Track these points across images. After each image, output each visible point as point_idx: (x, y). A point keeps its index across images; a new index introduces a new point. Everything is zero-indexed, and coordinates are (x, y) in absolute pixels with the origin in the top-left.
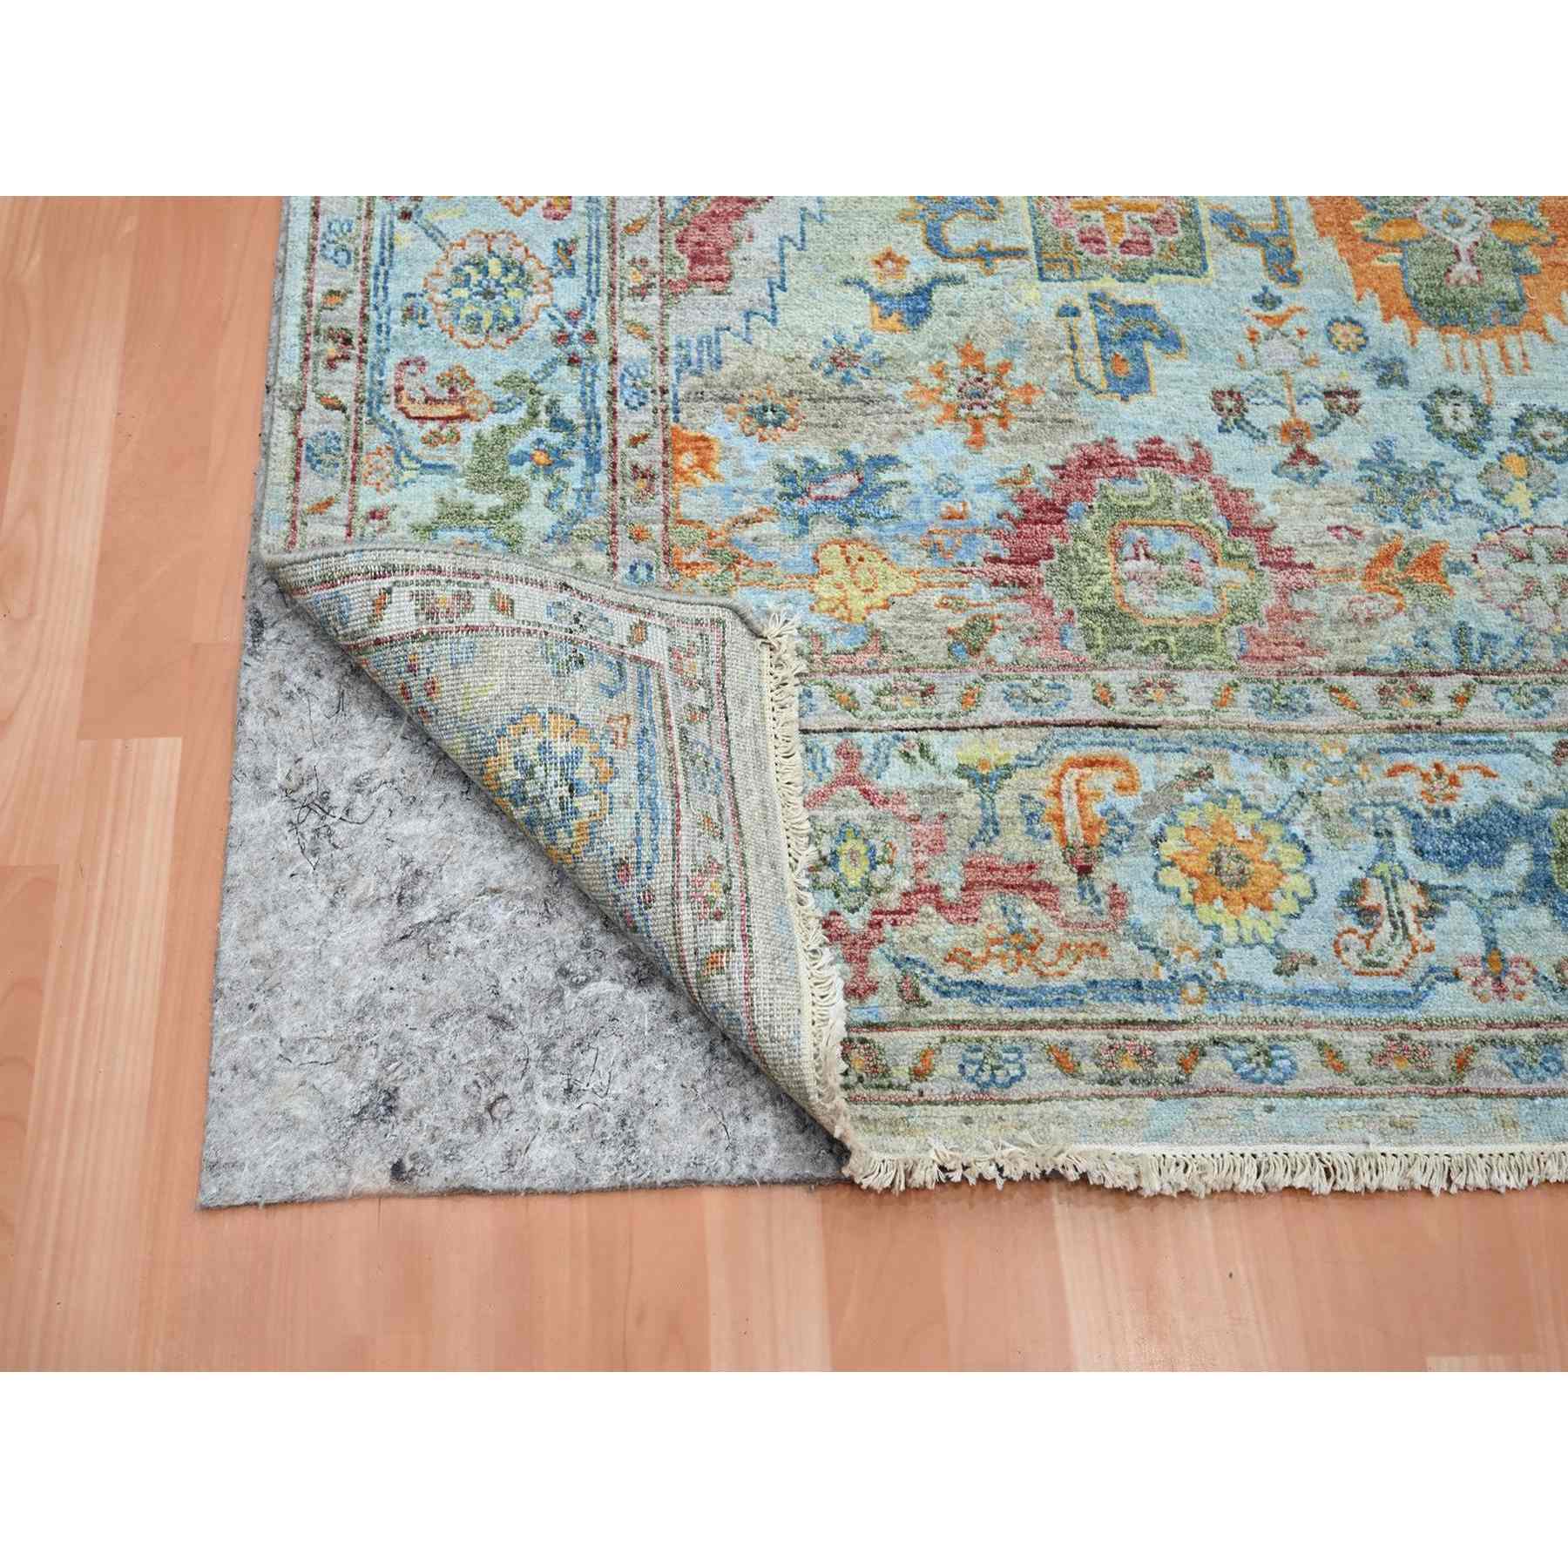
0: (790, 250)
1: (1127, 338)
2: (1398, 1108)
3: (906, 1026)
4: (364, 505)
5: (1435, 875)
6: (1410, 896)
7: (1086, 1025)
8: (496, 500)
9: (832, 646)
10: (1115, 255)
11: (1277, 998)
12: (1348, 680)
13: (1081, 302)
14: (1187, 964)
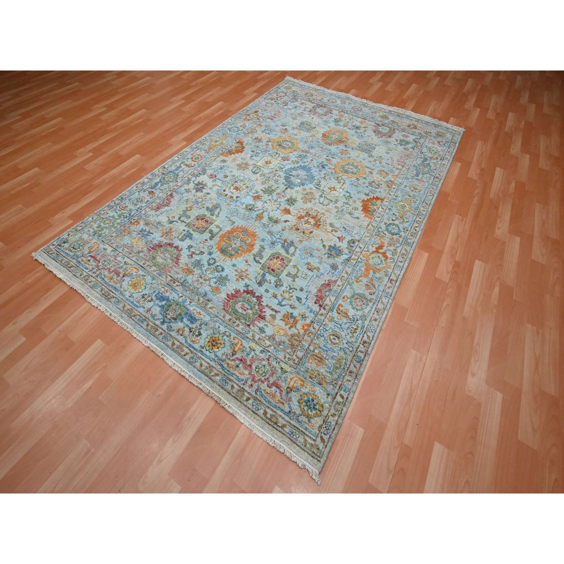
0: (166, 211)
1: (187, 236)
2: (123, 315)
3: (94, 278)
4: (108, 212)
5: (154, 298)
6: (150, 299)
7: (107, 288)
8: (117, 218)
9: (128, 245)
10: (195, 228)
11: (125, 298)
12: (169, 277)
13: (186, 230)
14: (122, 290)
